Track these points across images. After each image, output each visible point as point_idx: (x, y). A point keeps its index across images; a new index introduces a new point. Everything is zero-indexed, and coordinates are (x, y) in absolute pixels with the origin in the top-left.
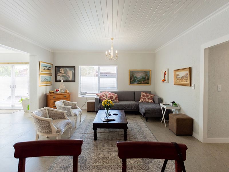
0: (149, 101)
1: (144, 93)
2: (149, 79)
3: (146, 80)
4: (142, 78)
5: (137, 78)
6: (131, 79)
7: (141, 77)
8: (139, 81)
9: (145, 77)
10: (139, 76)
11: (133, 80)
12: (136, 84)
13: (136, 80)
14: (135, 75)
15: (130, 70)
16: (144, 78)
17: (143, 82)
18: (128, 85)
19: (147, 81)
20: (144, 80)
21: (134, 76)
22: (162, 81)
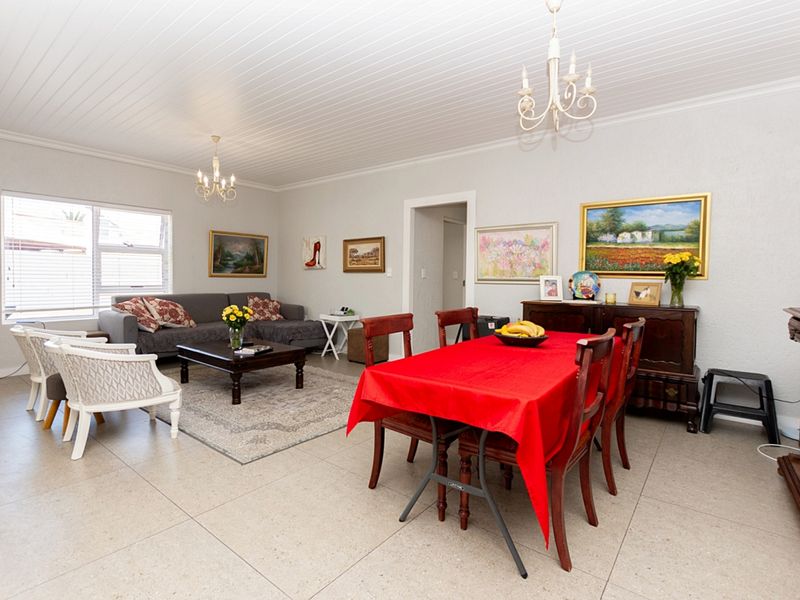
0: (274, 318)
1: (256, 299)
2: (263, 261)
3: (255, 264)
4: (246, 257)
5: (231, 256)
6: (215, 259)
7: (244, 255)
8: (237, 266)
9: (254, 255)
10: (239, 251)
11: (221, 262)
12: (228, 272)
13: (230, 263)
14: (229, 248)
15: (213, 232)
16: (250, 258)
17: (247, 270)
18: (207, 274)
19: (258, 266)
20: (250, 262)
21: (223, 251)
22: (307, 265)
